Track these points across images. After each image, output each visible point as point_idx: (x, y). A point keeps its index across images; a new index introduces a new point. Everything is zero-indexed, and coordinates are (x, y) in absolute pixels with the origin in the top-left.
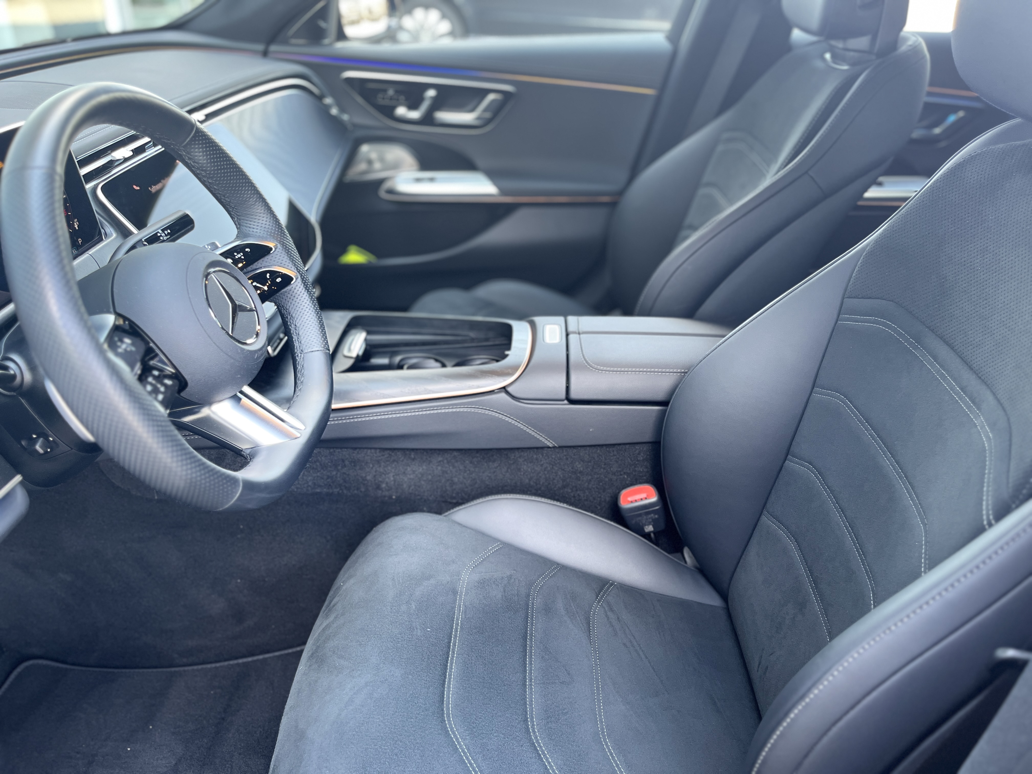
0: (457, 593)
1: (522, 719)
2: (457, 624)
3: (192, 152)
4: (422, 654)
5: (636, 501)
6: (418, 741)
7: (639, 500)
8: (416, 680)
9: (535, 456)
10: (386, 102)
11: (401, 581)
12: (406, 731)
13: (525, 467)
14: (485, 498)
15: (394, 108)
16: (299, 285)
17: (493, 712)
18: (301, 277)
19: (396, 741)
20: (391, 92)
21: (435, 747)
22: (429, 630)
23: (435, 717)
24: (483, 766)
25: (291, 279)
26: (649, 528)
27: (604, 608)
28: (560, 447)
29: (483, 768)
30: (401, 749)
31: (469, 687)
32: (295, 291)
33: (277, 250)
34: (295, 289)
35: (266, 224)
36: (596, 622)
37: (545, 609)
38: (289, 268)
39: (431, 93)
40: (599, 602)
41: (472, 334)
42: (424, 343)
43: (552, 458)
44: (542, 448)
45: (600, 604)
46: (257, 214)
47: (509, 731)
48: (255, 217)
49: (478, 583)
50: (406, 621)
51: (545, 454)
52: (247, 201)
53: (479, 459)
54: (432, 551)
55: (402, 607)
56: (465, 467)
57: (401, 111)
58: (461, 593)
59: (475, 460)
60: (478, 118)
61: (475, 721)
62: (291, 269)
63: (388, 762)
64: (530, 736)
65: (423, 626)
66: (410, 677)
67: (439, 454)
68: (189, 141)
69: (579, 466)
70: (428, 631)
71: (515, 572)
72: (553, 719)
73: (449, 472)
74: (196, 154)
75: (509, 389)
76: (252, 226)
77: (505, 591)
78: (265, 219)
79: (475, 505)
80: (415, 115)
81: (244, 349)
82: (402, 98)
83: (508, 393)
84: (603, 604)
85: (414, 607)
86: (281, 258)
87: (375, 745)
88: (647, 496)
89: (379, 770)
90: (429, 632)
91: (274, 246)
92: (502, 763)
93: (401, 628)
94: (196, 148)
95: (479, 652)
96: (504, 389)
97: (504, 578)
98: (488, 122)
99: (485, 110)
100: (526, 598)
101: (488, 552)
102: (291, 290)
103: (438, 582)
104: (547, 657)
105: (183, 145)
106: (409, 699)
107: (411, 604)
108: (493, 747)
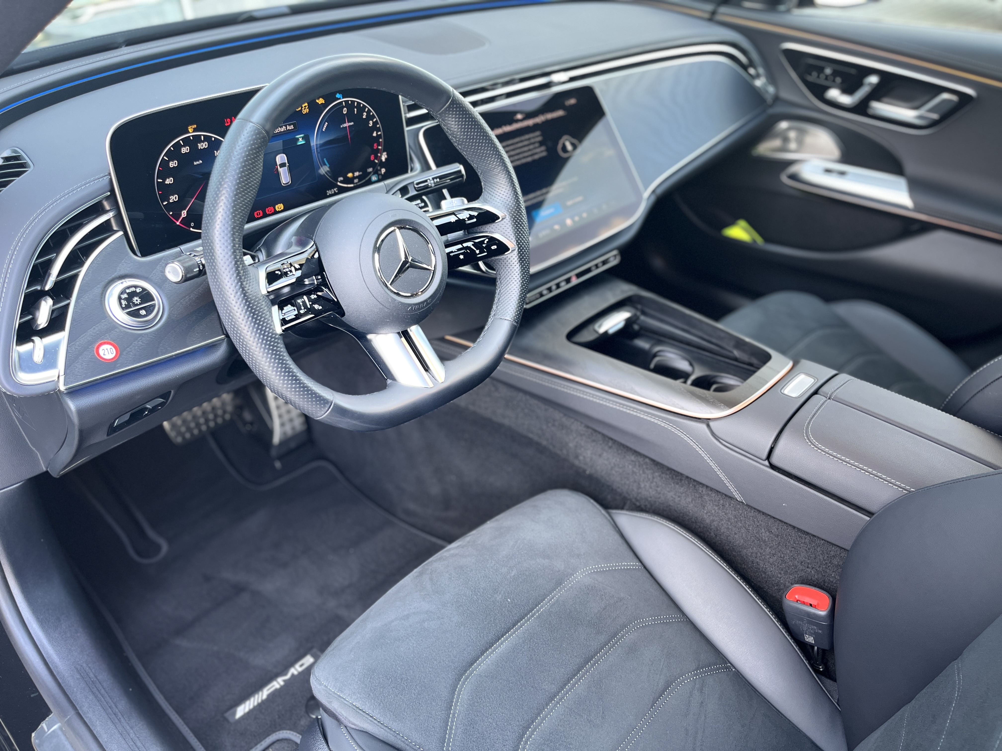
0: (561, 585)
1: (524, 724)
2: (538, 611)
3: (446, 120)
4: (487, 616)
5: (804, 603)
6: (426, 681)
7: (807, 603)
8: (464, 633)
9: (722, 502)
10: (822, 81)
11: (521, 547)
12: (424, 667)
13: (710, 507)
14: (651, 516)
15: (827, 88)
16: (514, 256)
17: (504, 701)
18: (518, 250)
19: (410, 669)
20: (828, 71)
21: (434, 695)
22: (509, 600)
23: (454, 672)
24: (458, 738)
25: (508, 249)
26: (810, 639)
27: (695, 684)
28: (747, 505)
29: (457, 738)
30: (409, 677)
31: (501, 668)
32: (509, 261)
33: (505, 220)
34: (509, 259)
35: (503, 195)
36: (675, 691)
37: (630, 648)
38: (510, 239)
39: (874, 79)
40: (696, 675)
41: (736, 353)
42: (689, 343)
43: (739, 513)
44: (730, 497)
45: (695, 678)
46: (498, 184)
47: (503, 726)
48: (496, 186)
49: (585, 588)
50: (497, 582)
51: (732, 505)
52: (491, 171)
53: (668, 477)
54: (568, 537)
55: (503, 569)
56: (653, 478)
57: (834, 94)
58: (564, 587)
59: (664, 475)
60: (920, 117)
61: (483, 698)
62: (511, 240)
63: (392, 680)
64: (518, 743)
65: (507, 594)
66: (462, 628)
67: (633, 454)
68: (443, 111)
69: (765, 535)
70: (507, 601)
71: (629, 598)
72: (552, 744)
73: (638, 474)
74: (449, 122)
75: (712, 424)
76: (492, 193)
77: (604, 609)
78: (504, 190)
79: (640, 517)
80: (846, 100)
81: (395, 300)
82: (838, 80)
83: (708, 426)
84: (697, 680)
85: (513, 575)
86: (505, 228)
87: (394, 661)
88: (818, 604)
89: (381, 681)
90: (507, 603)
91: (502, 217)
92: (476, 746)
93: (488, 585)
94: (450, 117)
95: (535, 645)
96: (706, 421)
97: (614, 596)
98: (933, 124)
99: (931, 110)
100: (621, 627)
101: (619, 566)
102: (505, 259)
103: (550, 566)
104: (594, 689)
105: (439, 113)
106: (447, 645)
107: (512, 571)
108: (479, 729)
